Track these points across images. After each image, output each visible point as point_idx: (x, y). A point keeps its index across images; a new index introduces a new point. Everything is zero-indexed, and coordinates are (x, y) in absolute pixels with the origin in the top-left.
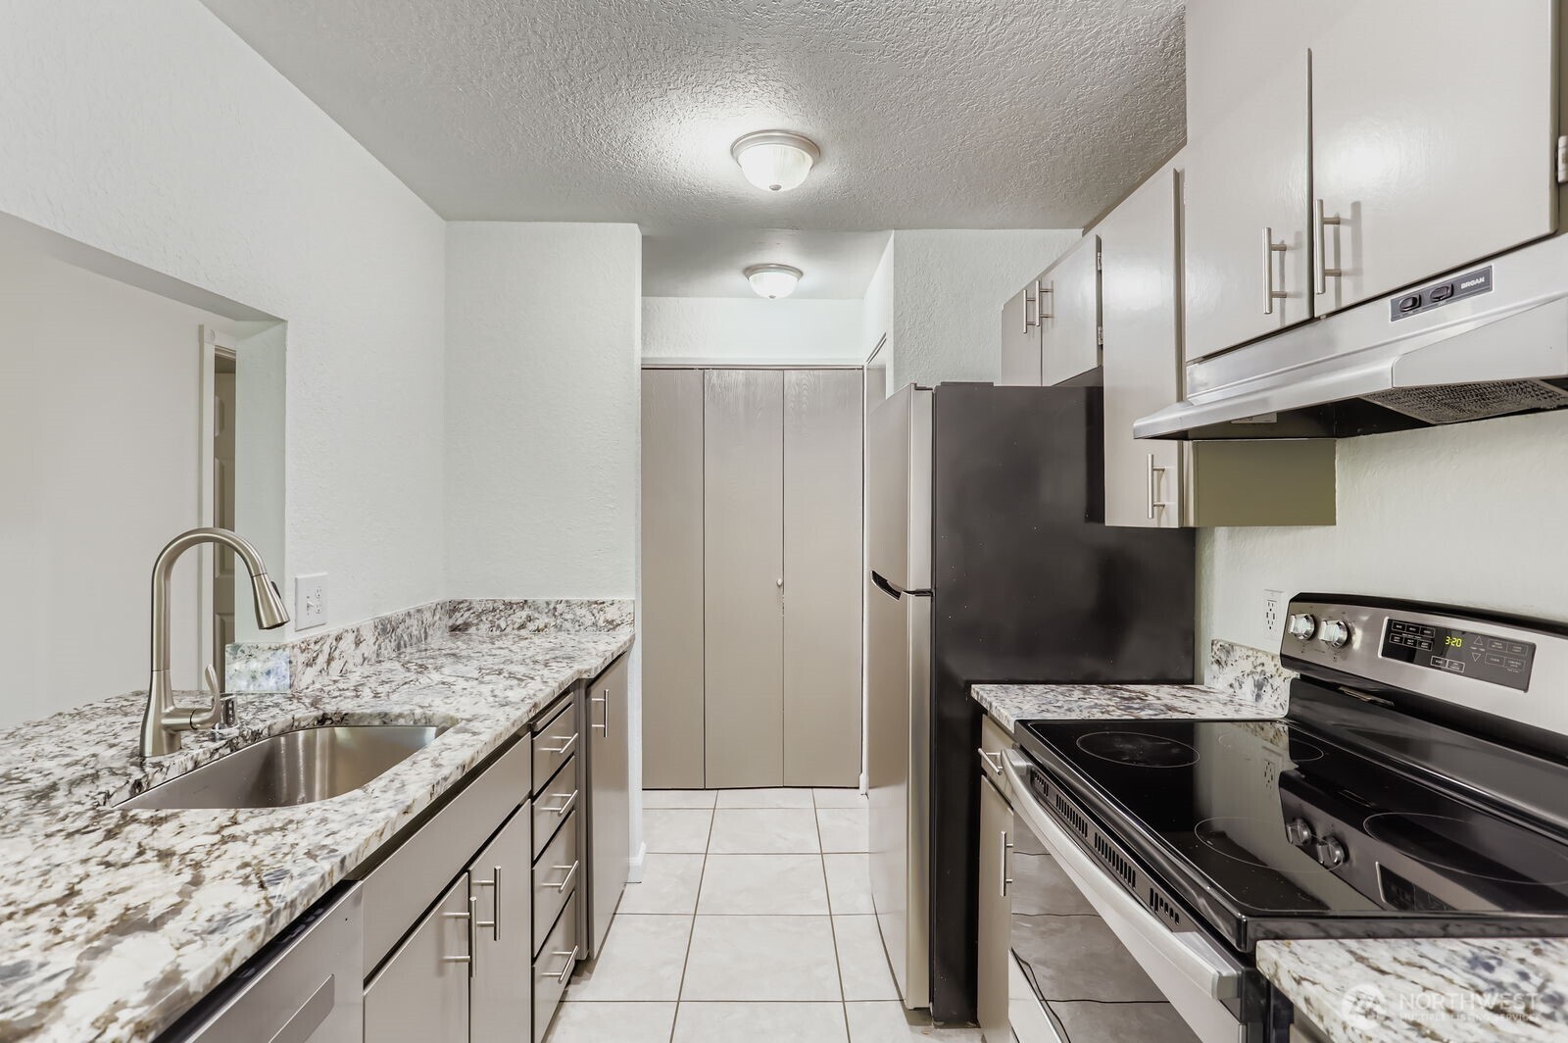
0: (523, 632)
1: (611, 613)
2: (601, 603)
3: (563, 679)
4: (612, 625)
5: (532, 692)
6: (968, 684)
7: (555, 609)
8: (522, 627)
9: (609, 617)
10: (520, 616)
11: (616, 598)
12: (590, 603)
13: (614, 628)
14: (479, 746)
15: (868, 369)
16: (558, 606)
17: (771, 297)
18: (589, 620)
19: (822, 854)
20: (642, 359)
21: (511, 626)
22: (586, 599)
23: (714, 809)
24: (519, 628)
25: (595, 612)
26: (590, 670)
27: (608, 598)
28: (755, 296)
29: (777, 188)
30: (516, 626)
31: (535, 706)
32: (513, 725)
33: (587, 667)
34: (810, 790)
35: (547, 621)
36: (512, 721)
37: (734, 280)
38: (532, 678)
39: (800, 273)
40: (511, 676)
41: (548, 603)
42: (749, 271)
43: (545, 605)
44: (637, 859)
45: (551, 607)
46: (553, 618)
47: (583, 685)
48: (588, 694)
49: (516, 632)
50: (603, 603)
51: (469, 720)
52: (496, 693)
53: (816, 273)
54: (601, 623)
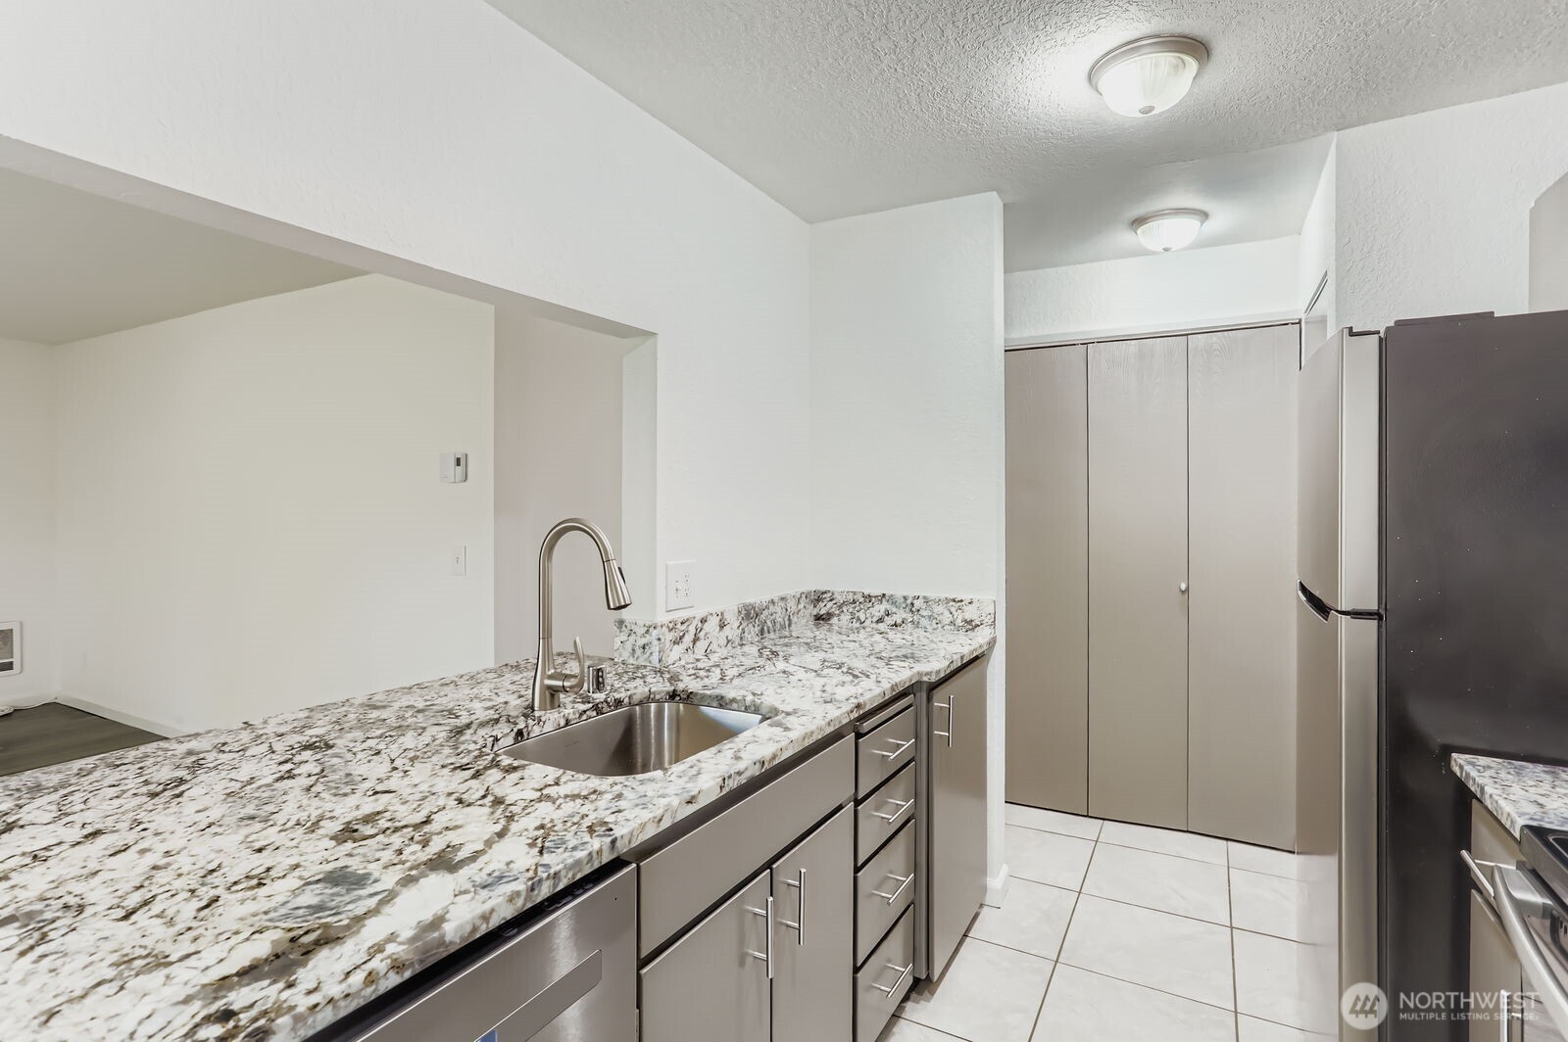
0: (882, 626)
1: (970, 613)
2: (959, 601)
3: (898, 680)
4: (971, 626)
5: (860, 691)
6: (1447, 750)
7: (912, 604)
8: (880, 620)
9: (968, 617)
10: (879, 609)
11: (975, 597)
12: (947, 600)
13: (973, 629)
14: (783, 744)
15: (1306, 322)
16: (915, 602)
17: (1166, 250)
18: (947, 618)
19: (1232, 928)
20: (1005, 339)
21: (870, 619)
22: (943, 596)
23: (1096, 842)
24: (877, 622)
25: (953, 610)
26: (931, 672)
27: (966, 597)
28: (1146, 253)
29: (1148, 110)
30: (875, 619)
31: (858, 706)
32: (829, 724)
33: (929, 670)
34: (1225, 842)
35: (904, 616)
36: (827, 720)
37: (1125, 238)
38: (868, 676)
39: (1204, 215)
40: (850, 672)
41: (905, 598)
42: (1138, 222)
43: (902, 600)
44: (995, 882)
45: (909, 602)
46: (910, 615)
47: (925, 687)
48: (929, 699)
49: (874, 625)
50: (962, 601)
51: (788, 714)
52: (826, 688)
53: (1224, 216)
54: (959, 622)
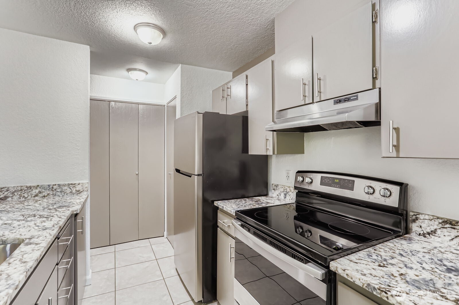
0: (36, 198)
1: (78, 188)
2: (74, 184)
3: (68, 215)
4: (79, 192)
5: (56, 222)
6: (213, 202)
7: (53, 188)
8: (36, 196)
9: (77, 189)
10: (35, 191)
11: (81, 182)
12: (69, 184)
13: (80, 193)
14: (42, 249)
15: (167, 106)
16: (54, 187)
17: (137, 80)
18: (69, 191)
19: (156, 259)
21: (31, 196)
22: (67, 183)
23: (115, 252)
24: (34, 197)
25: (71, 187)
26: (77, 210)
27: (77, 182)
28: (131, 79)
29: (150, 43)
30: (33, 195)
31: (60, 227)
32: (54, 237)
33: (76, 209)
34: (148, 239)
35: (48, 192)
36: (53, 235)
37: (123, 72)
38: (52, 216)
39: (147, 73)
40: (41, 216)
41: (49, 186)
42: (129, 70)
43: (48, 186)
44: (89, 277)
45: (51, 187)
46: (52, 192)
47: (73, 216)
48: (75, 220)
49: (33, 198)
50: (75, 184)
51: (30, 239)
52: (38, 224)
53: (152, 74)
54: (74, 191)
